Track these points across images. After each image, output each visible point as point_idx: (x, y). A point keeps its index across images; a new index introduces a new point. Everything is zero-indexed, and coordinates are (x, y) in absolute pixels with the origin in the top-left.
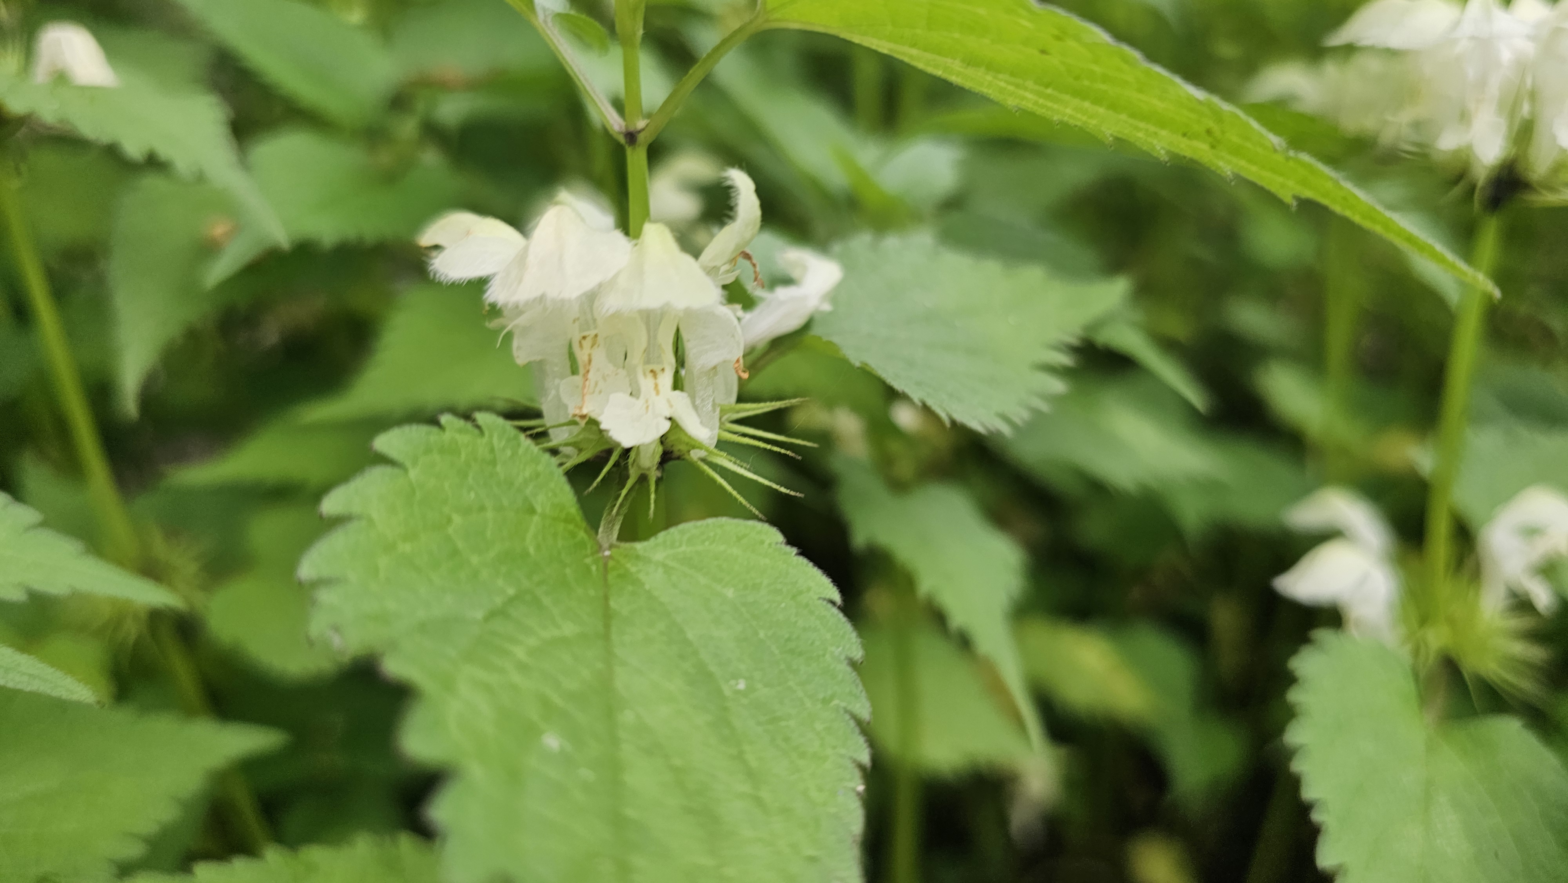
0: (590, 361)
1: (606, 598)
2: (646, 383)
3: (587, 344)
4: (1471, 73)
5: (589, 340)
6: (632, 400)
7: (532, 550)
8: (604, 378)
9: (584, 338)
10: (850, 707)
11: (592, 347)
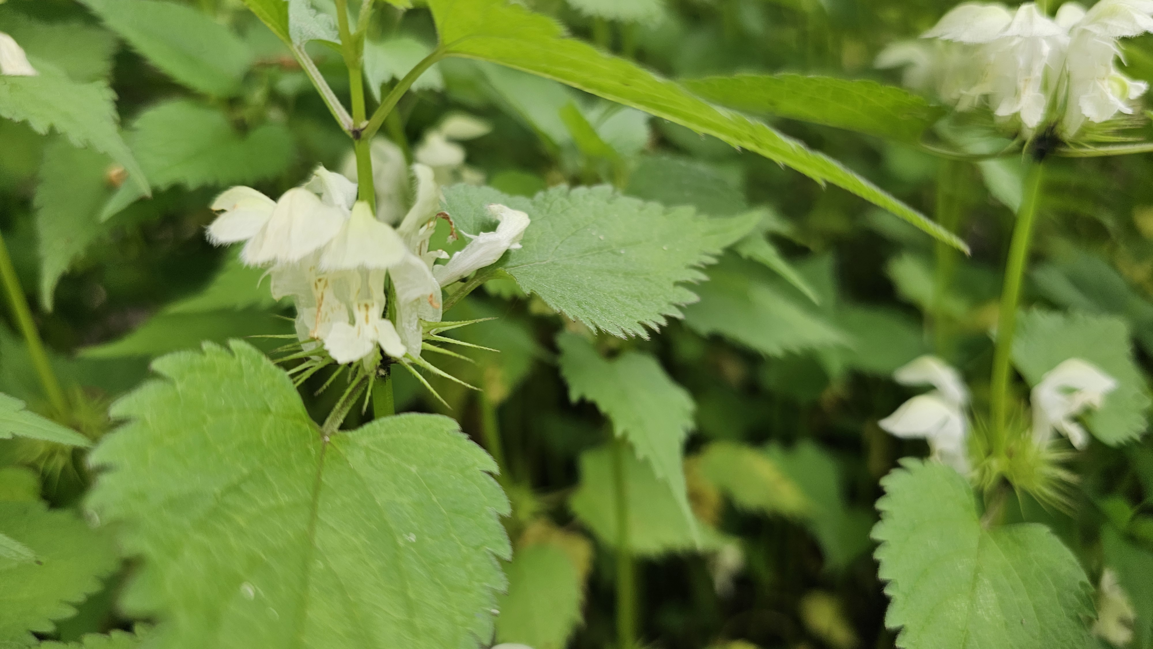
0: (322, 298)
1: (319, 475)
2: (359, 315)
3: (321, 285)
4: (1022, 61)
5: (323, 282)
6: (350, 327)
7: (265, 440)
8: (332, 310)
9: (320, 280)
10: (497, 552)
11: (325, 287)
